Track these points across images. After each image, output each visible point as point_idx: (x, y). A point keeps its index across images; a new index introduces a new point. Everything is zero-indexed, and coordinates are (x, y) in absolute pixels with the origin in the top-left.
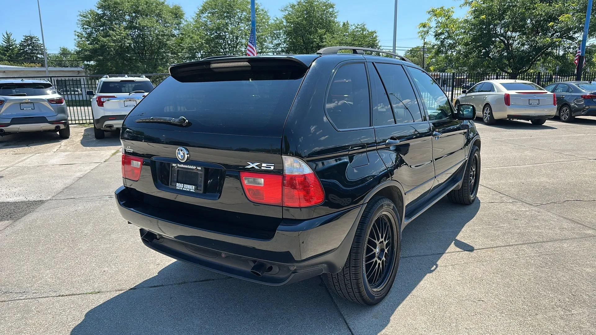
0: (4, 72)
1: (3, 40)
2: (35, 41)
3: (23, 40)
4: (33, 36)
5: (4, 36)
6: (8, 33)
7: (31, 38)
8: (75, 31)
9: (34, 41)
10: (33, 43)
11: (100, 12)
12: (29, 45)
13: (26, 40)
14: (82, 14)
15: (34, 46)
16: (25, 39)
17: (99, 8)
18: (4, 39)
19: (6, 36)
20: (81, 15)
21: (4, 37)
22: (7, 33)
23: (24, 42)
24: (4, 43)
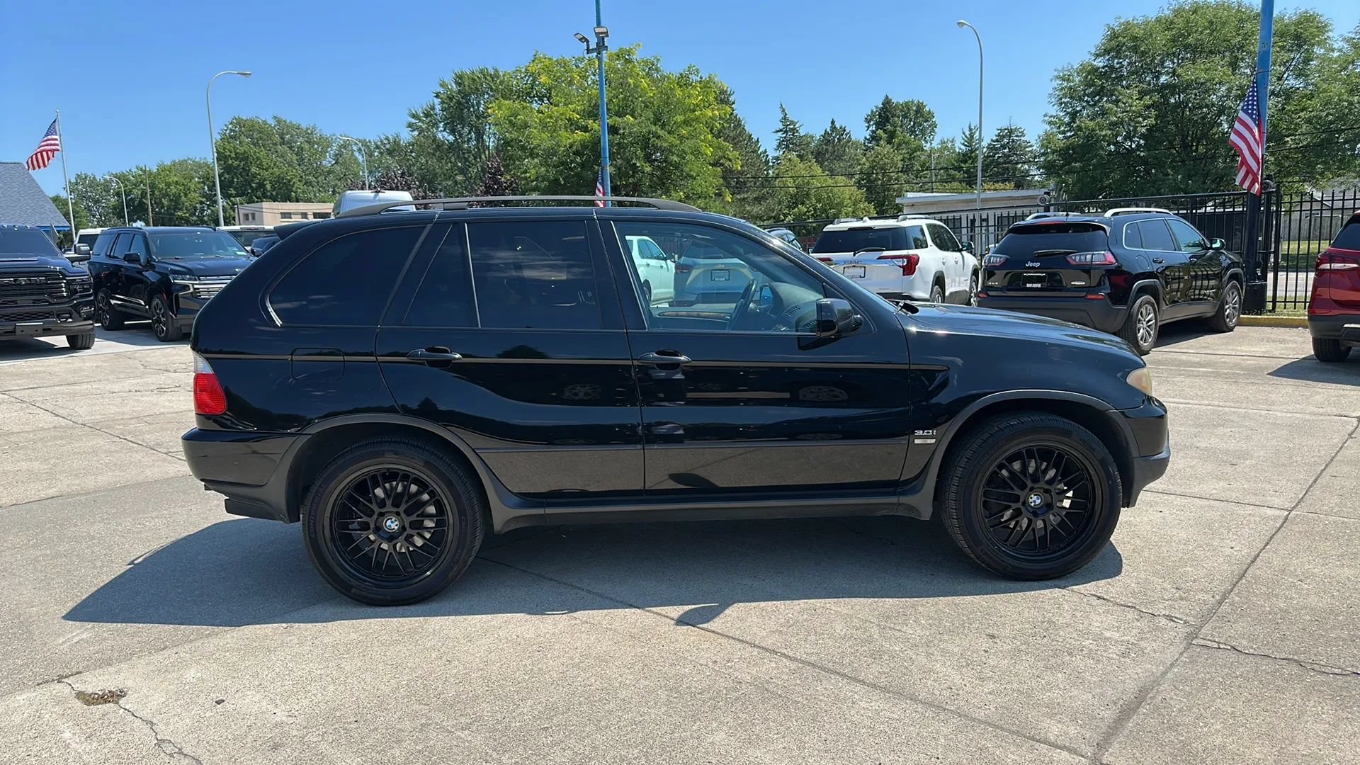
0: (913, 205)
1: (963, 142)
2: (1017, 136)
3: (994, 138)
4: (1013, 128)
5: (964, 134)
6: (972, 127)
7: (1011, 132)
8: (1045, 115)
9: (1015, 138)
10: (1013, 141)
11: (1099, 63)
12: (1003, 147)
13: (1000, 137)
14: (1061, 74)
15: (1013, 148)
16: (999, 135)
17: (1097, 56)
18: (964, 139)
19: (967, 133)
20: (1057, 77)
21: (964, 136)
22: (970, 128)
23: (997, 141)
24: (963, 147)
